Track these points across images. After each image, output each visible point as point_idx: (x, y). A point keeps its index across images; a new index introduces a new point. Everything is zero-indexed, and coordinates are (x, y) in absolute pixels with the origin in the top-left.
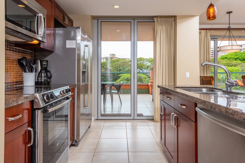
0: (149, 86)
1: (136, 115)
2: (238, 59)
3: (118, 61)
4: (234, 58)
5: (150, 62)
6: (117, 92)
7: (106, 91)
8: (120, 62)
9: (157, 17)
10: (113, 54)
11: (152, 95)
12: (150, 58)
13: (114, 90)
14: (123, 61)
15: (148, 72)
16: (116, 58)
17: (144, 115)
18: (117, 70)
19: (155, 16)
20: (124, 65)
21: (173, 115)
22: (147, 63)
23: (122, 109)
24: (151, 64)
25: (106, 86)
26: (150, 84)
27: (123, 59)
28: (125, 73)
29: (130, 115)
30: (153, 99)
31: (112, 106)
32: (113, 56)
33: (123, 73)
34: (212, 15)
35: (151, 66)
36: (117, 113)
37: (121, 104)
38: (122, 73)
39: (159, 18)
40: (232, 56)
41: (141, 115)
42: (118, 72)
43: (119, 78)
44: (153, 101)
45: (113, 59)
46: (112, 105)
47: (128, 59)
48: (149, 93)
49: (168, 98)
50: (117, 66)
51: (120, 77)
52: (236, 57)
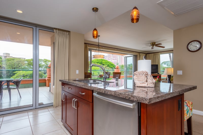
0: (46, 80)
1: (37, 105)
2: (98, 63)
3: (13, 60)
4: (97, 62)
5: (45, 62)
6: (15, 87)
7: (2, 88)
8: (15, 61)
9: (56, 29)
10: (7, 54)
11: (49, 88)
12: (44, 59)
13: (12, 85)
14: (19, 60)
15: (42, 70)
16: (11, 57)
17: (44, 103)
18: (12, 68)
19: (55, 28)
20: (20, 63)
21: (74, 100)
22: (42, 62)
23: (21, 102)
24: (45, 64)
25: (3, 83)
26: (47, 78)
27: (18, 58)
28: (21, 70)
29: (32, 106)
30: (50, 90)
31: (10, 101)
32: (8, 55)
33: (19, 70)
34: (95, 35)
35: (45, 65)
36: (16, 106)
37: (21, 97)
38: (17, 71)
39: (57, 30)
40: (96, 61)
41: (42, 104)
42: (13, 69)
43: (14, 75)
44: (50, 91)
45: (7, 58)
46: (10, 99)
47: (23, 58)
48: (46, 86)
49: (70, 89)
50: (12, 64)
51: (16, 74)
52: (98, 62)
